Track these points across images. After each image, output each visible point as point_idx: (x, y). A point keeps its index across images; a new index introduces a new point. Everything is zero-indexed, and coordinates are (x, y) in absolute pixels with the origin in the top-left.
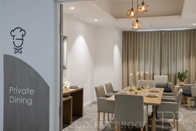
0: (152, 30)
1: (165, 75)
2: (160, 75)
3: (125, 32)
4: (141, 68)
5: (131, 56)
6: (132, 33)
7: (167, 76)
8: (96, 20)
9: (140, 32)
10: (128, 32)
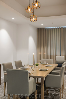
0: (55, 28)
1: (63, 56)
2: (60, 56)
3: (38, 29)
4: (48, 51)
5: (42, 44)
6: (43, 29)
7: (64, 57)
8: (13, 19)
9: (47, 29)
10: (40, 29)
